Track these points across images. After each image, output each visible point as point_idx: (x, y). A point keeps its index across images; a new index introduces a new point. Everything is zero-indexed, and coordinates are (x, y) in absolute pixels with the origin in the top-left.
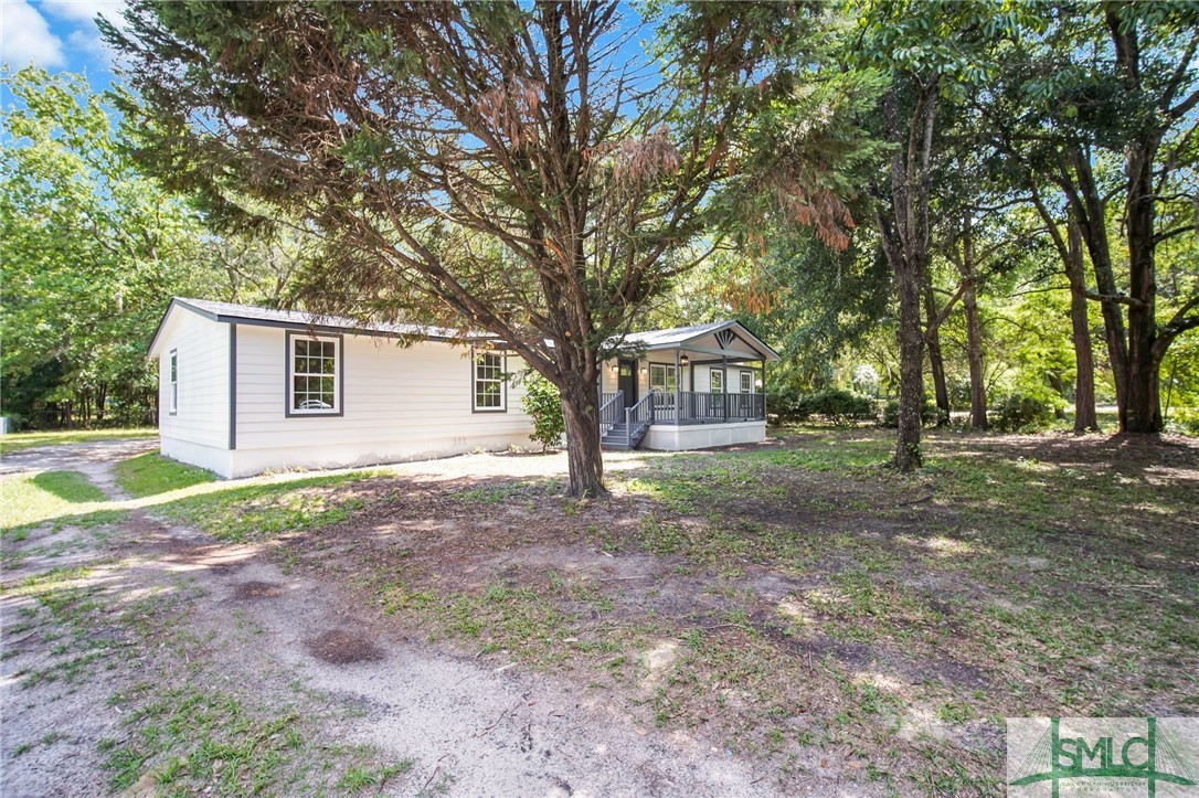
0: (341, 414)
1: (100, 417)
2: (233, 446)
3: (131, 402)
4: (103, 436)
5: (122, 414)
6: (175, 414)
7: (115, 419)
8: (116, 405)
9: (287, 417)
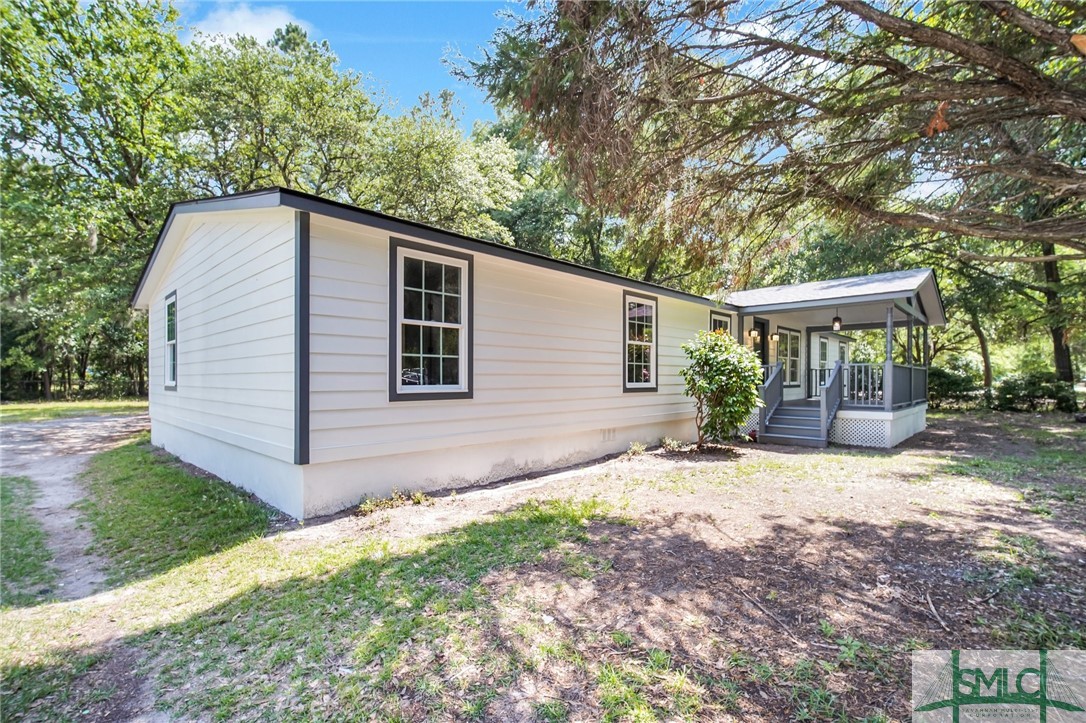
0: (469, 395)
1: (82, 387)
2: (303, 456)
3: (114, 372)
4: (83, 409)
5: (104, 384)
6: (174, 389)
7: (96, 390)
8: (98, 375)
9: (392, 399)
